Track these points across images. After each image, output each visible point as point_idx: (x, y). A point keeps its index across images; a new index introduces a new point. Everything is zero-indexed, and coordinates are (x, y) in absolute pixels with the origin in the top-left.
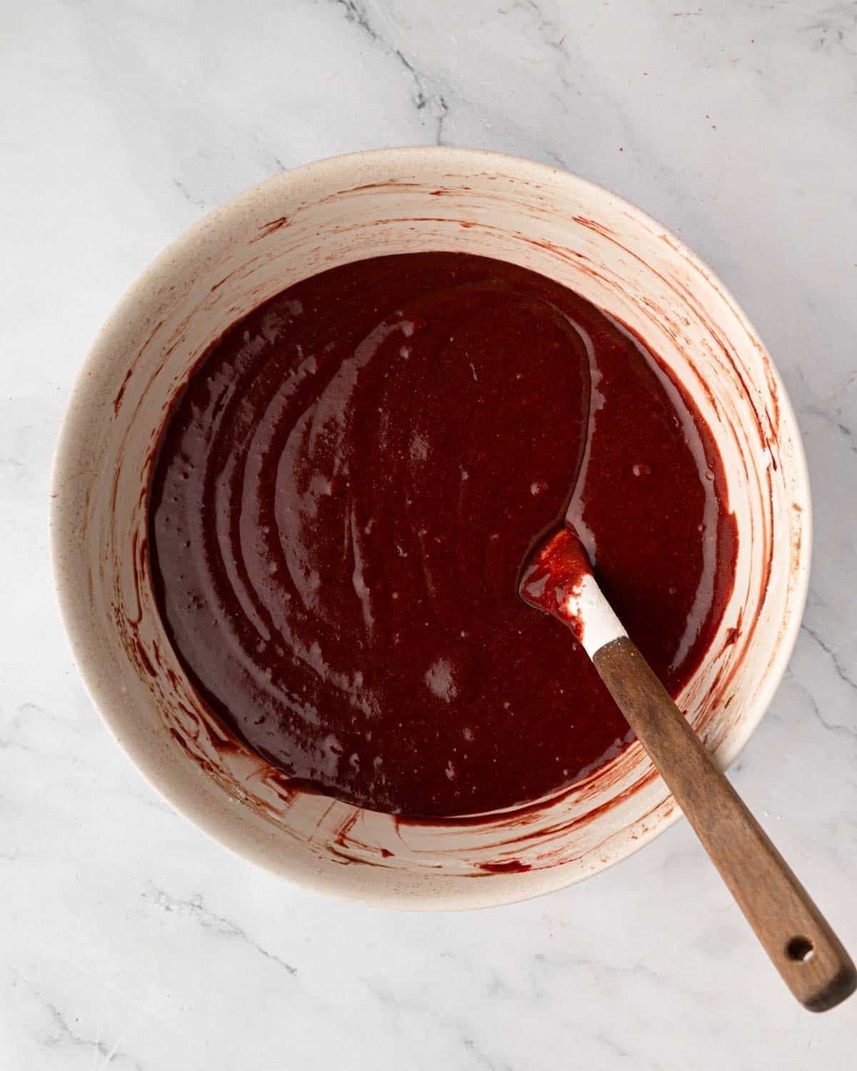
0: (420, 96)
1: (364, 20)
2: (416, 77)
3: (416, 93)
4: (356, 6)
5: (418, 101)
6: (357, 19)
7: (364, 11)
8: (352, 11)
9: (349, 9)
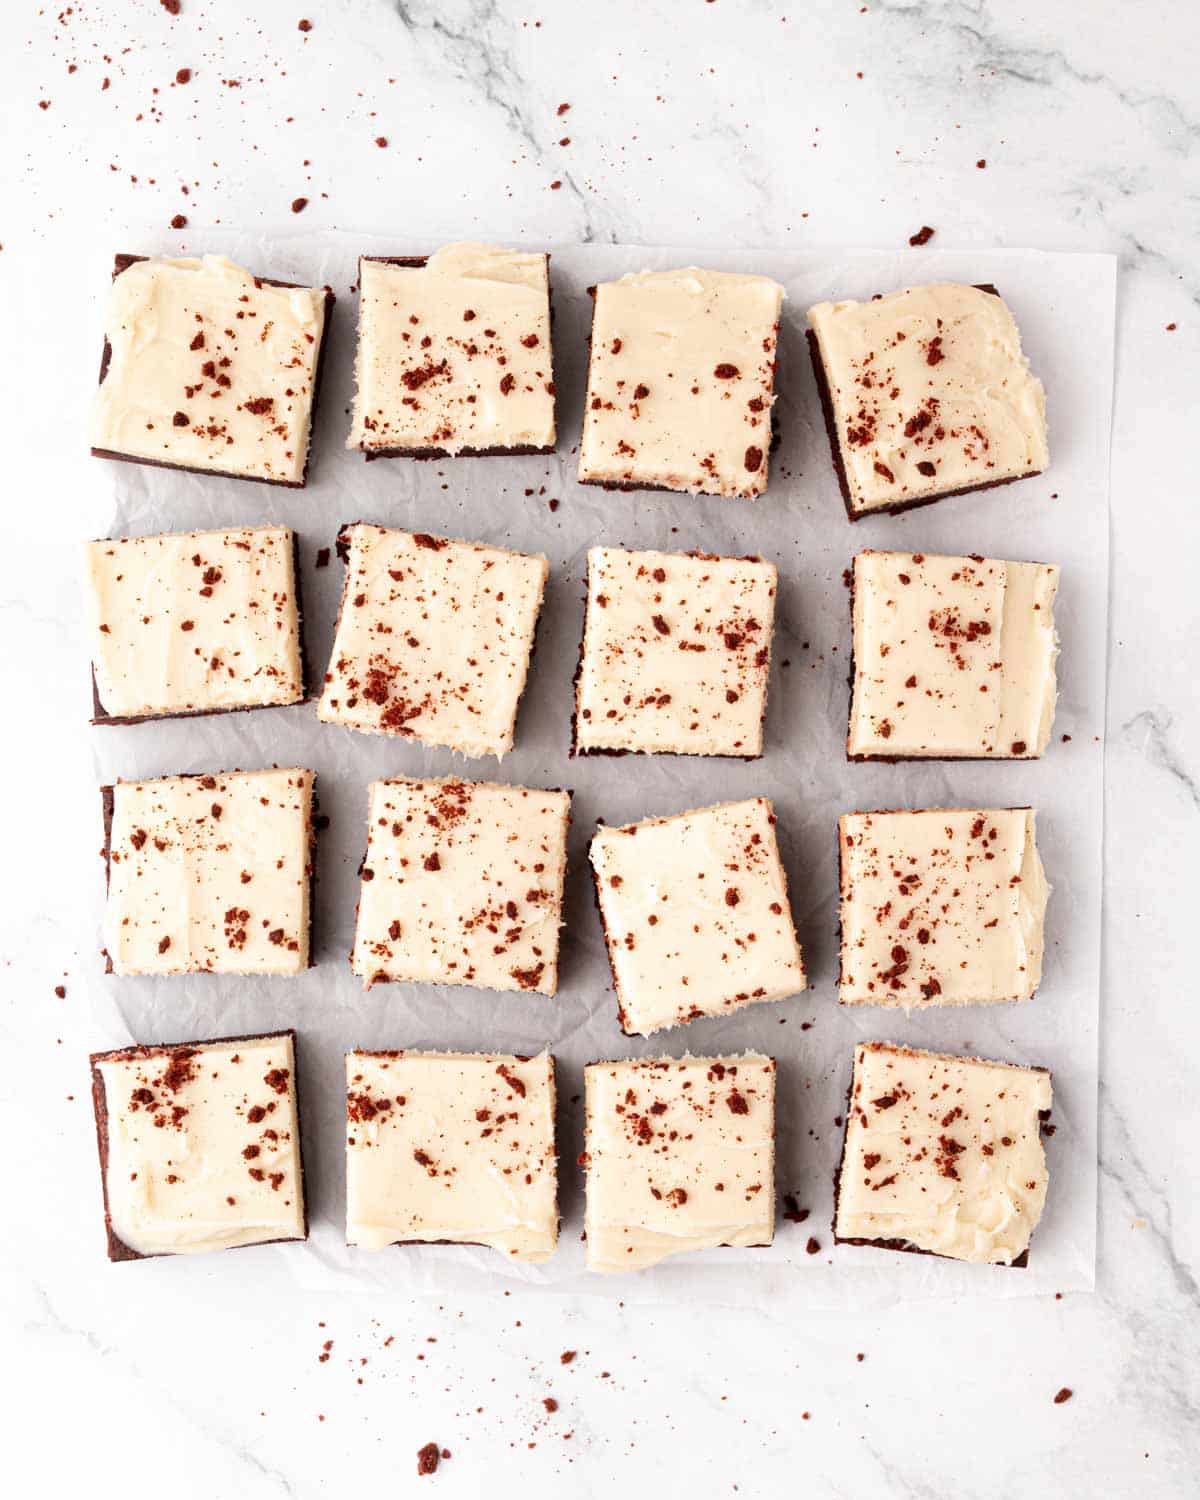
0: (588, 229)
1: (529, 130)
2: (585, 205)
3: (584, 224)
4: (521, 113)
5: (585, 235)
6: (521, 129)
7: (530, 120)
8: (516, 118)
9: (512, 115)
